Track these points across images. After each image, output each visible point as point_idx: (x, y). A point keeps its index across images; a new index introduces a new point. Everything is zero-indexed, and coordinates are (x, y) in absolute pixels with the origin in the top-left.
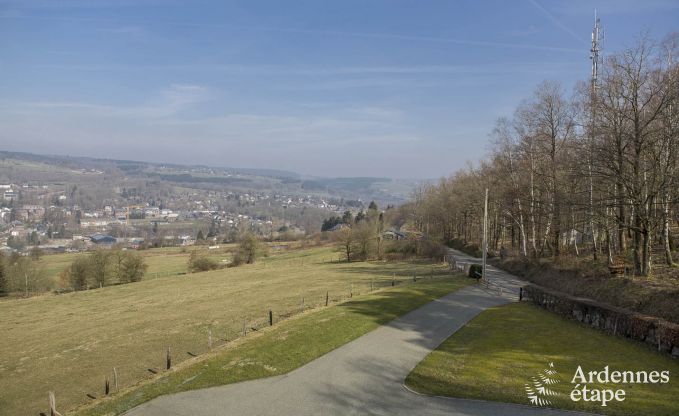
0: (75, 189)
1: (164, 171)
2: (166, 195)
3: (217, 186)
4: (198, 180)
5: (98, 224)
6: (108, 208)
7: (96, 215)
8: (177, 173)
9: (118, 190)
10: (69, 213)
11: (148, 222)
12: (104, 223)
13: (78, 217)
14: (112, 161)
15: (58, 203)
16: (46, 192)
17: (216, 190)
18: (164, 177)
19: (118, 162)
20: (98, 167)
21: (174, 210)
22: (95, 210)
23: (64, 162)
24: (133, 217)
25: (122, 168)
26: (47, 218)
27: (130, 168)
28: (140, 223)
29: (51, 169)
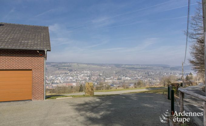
0: (104, 72)
1: (127, 66)
2: (127, 73)
3: (142, 70)
4: (137, 68)
5: (109, 81)
6: (112, 77)
7: (109, 79)
8: (131, 67)
9: (114, 72)
10: (102, 78)
11: (122, 81)
12: (111, 81)
13: (105, 79)
14: (113, 64)
15: (100, 76)
16: (97, 73)
17: (142, 71)
18: (127, 68)
19: (115, 64)
20: (110, 66)
21: (129, 77)
22: (109, 77)
23: (102, 65)
24: (118, 79)
25: (116, 66)
26: (97, 80)
27: (118, 66)
28: (120, 81)
29: (99, 67)
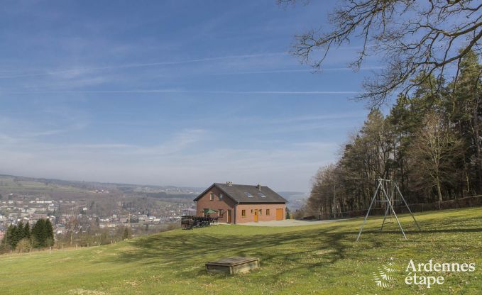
0: (93, 203)
1: (148, 190)
2: (151, 207)
3: (184, 200)
4: (171, 196)
5: (111, 226)
6: (115, 216)
7: (107, 220)
8: (156, 191)
9: (120, 204)
10: (91, 219)
11: (141, 224)
12: (114, 225)
13: (97, 221)
14: (113, 184)
15: (83, 212)
16: (74, 206)
17: (183, 203)
18: (148, 195)
19: (118, 185)
20: (106, 189)
21: (157, 217)
22: (107, 217)
23: (84, 185)
24: (131, 221)
25: (120, 189)
27: (126, 189)
28: (136, 225)
29: (76, 190)
